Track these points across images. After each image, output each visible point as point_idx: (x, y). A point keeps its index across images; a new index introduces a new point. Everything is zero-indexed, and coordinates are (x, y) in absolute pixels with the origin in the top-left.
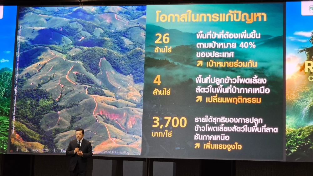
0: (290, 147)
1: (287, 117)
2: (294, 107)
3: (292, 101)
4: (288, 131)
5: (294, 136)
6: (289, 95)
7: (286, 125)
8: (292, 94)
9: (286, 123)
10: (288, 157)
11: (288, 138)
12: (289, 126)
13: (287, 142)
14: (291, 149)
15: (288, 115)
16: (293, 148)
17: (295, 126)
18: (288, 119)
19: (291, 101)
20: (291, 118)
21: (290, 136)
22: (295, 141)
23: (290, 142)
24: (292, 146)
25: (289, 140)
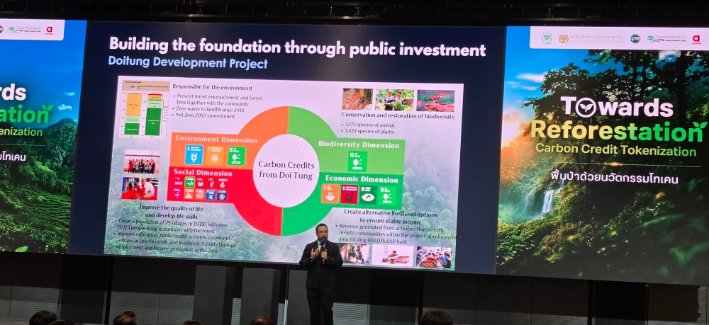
0: (504, 252)
1: (500, 206)
2: (512, 191)
3: (509, 182)
4: (502, 228)
5: (511, 235)
6: (505, 173)
7: (499, 219)
8: (510, 172)
9: (499, 215)
10: (499, 268)
11: (501, 238)
12: (503, 221)
13: (499, 245)
14: (505, 256)
15: (503, 203)
16: (508, 255)
17: (512, 221)
18: (502, 209)
19: (507, 181)
20: (507, 208)
21: (504, 236)
22: (512, 243)
23: (504, 245)
24: (506, 251)
25: (502, 242)
